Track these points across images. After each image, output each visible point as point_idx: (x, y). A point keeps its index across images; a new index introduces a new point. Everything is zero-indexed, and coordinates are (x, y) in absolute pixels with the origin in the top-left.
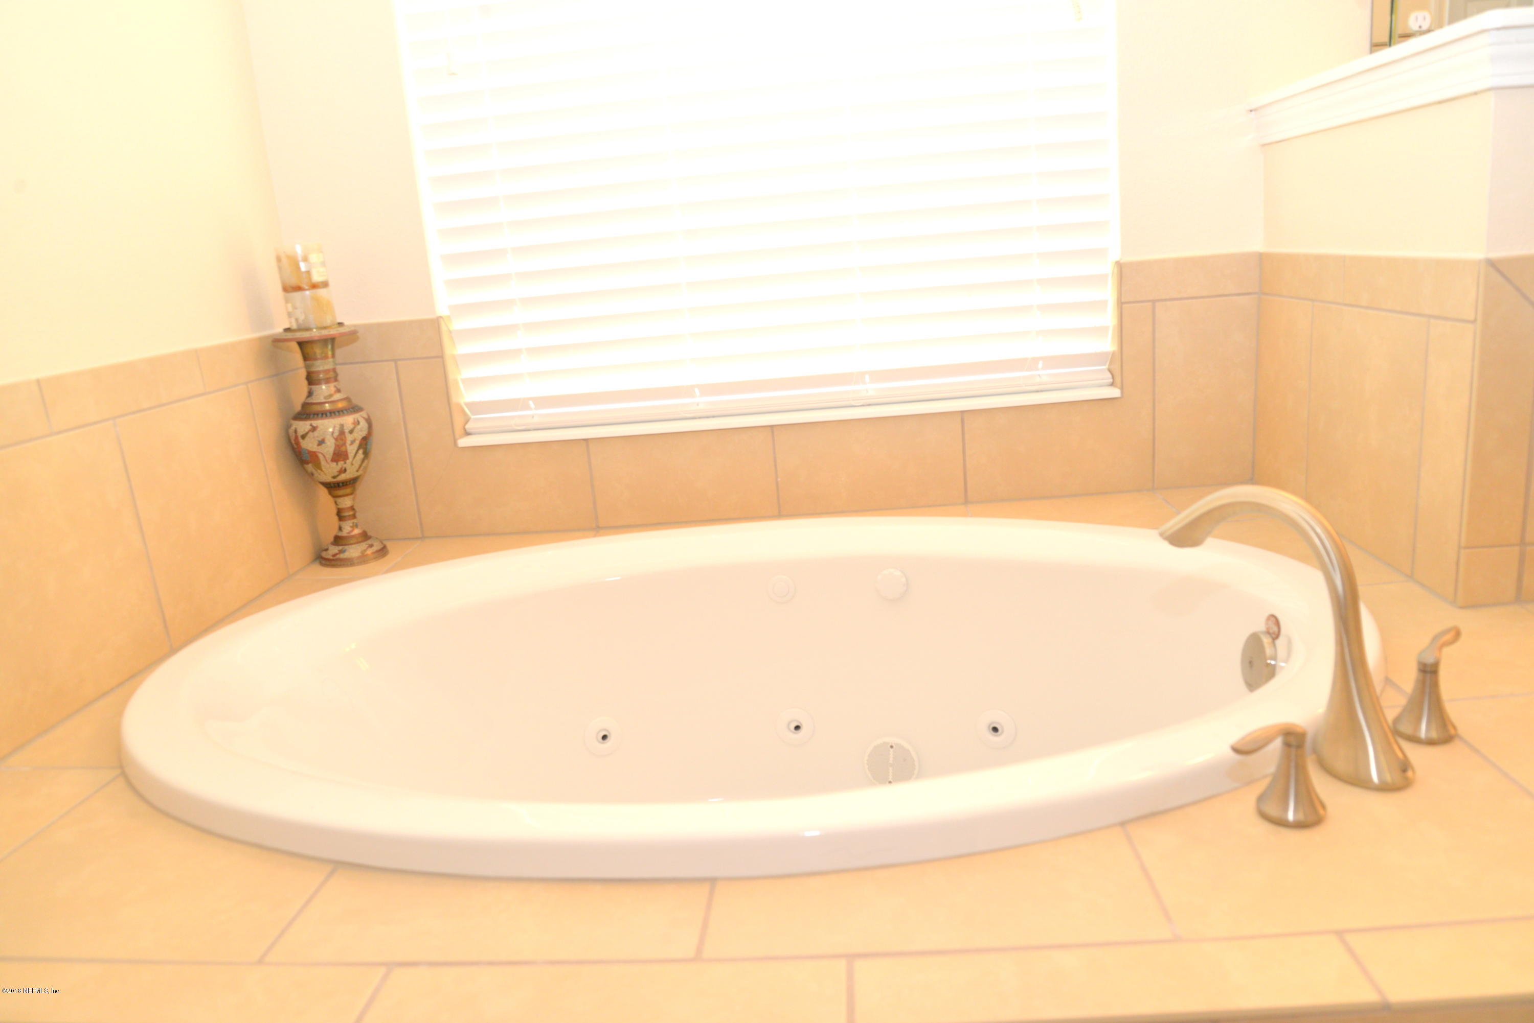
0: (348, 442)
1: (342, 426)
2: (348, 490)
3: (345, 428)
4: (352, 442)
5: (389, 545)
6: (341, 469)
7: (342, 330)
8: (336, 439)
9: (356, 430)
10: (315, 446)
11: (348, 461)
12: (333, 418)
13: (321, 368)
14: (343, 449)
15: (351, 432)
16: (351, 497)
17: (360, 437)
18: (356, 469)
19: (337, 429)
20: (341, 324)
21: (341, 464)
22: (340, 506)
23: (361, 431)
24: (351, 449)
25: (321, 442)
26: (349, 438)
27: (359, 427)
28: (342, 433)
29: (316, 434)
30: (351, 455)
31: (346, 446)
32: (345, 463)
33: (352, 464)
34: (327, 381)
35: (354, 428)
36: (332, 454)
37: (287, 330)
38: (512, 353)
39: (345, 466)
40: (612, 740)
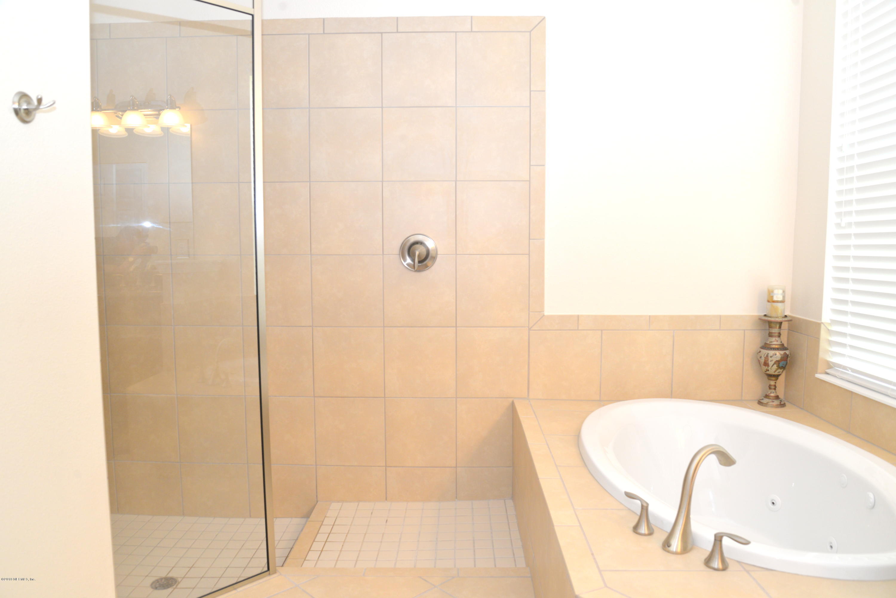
0: (769, 360)
1: (768, 354)
2: (774, 379)
3: (769, 355)
4: (771, 361)
5: (787, 403)
6: (767, 369)
7: (786, 319)
8: (765, 358)
9: (773, 357)
10: (759, 358)
11: (769, 367)
12: (771, 350)
13: (773, 331)
14: (767, 362)
15: (771, 357)
16: (775, 381)
17: (775, 360)
18: (774, 371)
19: (766, 354)
20: (786, 316)
21: (766, 367)
22: (770, 384)
23: (776, 358)
24: (771, 364)
25: (761, 357)
26: (770, 359)
27: (775, 356)
28: (767, 356)
29: (760, 354)
30: (771, 366)
31: (768, 362)
32: (768, 368)
33: (771, 369)
34: (775, 336)
35: (773, 356)
36: (763, 363)
37: (765, 315)
38: (844, 345)
39: (768, 369)
40: (775, 506)
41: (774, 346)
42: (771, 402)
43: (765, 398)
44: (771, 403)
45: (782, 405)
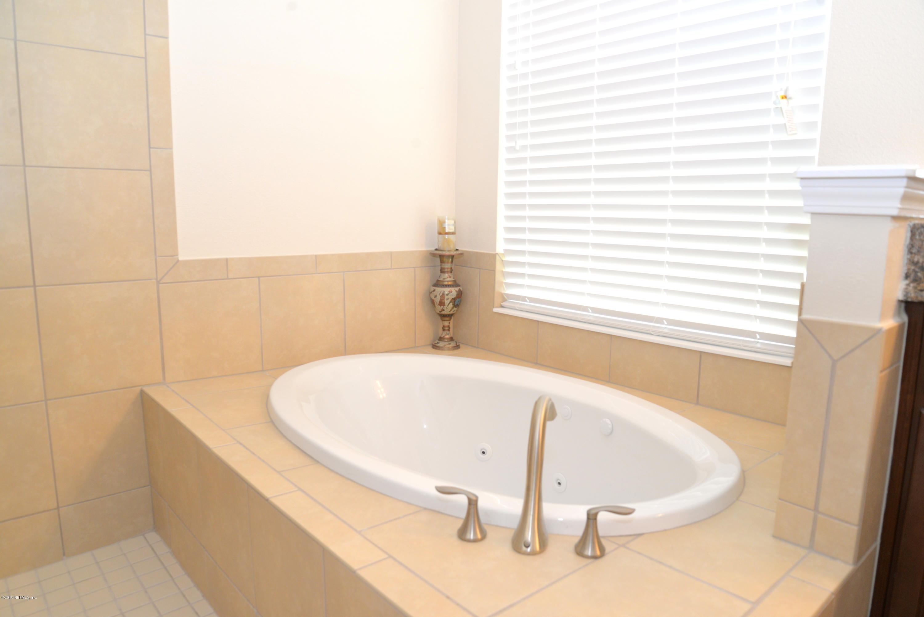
0: (445, 299)
1: (444, 292)
2: (448, 319)
3: (445, 293)
4: (447, 299)
5: (461, 345)
6: (442, 309)
7: (458, 252)
8: (441, 297)
9: (449, 294)
10: (434, 297)
11: (445, 307)
12: (446, 288)
13: (446, 267)
14: (443, 301)
15: (447, 295)
16: (449, 322)
17: (452, 298)
18: (449, 310)
19: (442, 292)
20: (457, 250)
21: (442, 307)
22: (444, 325)
23: (452, 295)
24: (447, 302)
25: (436, 296)
26: (446, 297)
27: (451, 293)
28: (443, 294)
29: (434, 292)
30: (446, 305)
31: (444, 300)
32: (444, 307)
33: (447, 308)
34: (448, 272)
35: (449, 293)
36: (439, 302)
37: (436, 249)
38: (522, 275)
39: (444, 308)
40: (486, 455)
41: (446, 282)
42: (448, 344)
43: (440, 342)
44: (448, 346)
45: (457, 347)
